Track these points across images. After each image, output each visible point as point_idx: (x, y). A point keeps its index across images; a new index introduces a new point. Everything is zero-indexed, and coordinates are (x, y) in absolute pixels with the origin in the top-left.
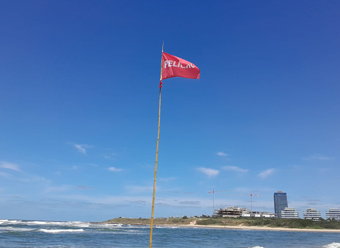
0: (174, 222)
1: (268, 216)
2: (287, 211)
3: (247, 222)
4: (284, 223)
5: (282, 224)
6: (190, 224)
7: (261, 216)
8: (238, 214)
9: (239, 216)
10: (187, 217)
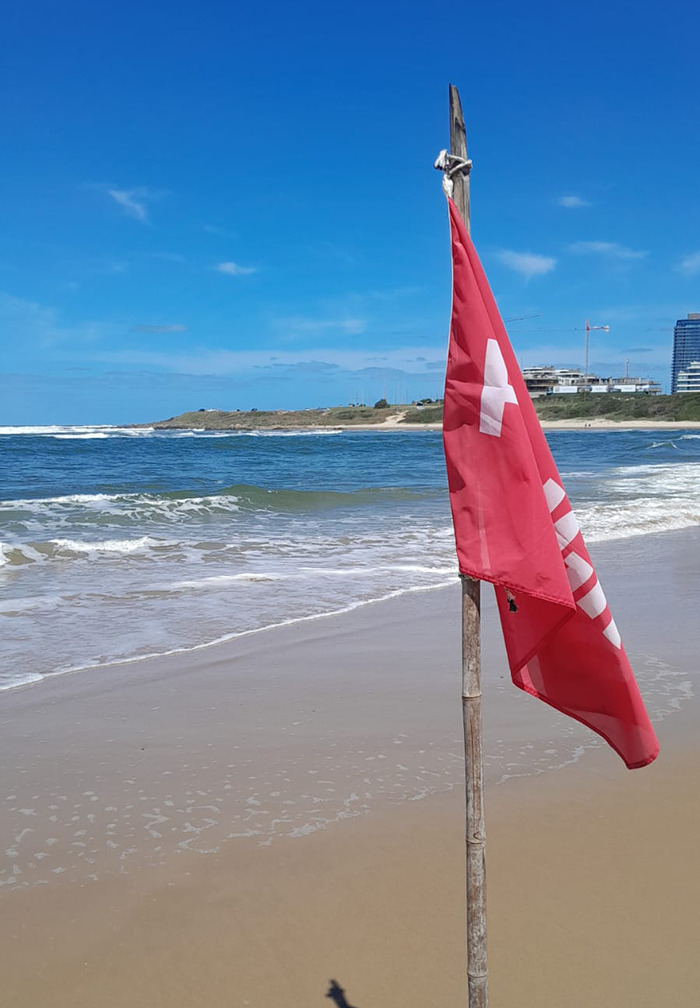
0: (344, 418)
1: (632, 388)
2: (695, 371)
3: (550, 409)
4: (657, 406)
5: (651, 410)
6: (384, 421)
7: (609, 389)
8: (544, 388)
9: (545, 393)
10: (388, 402)
